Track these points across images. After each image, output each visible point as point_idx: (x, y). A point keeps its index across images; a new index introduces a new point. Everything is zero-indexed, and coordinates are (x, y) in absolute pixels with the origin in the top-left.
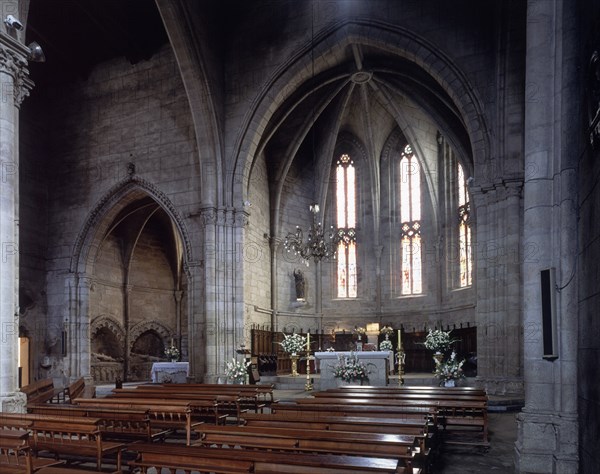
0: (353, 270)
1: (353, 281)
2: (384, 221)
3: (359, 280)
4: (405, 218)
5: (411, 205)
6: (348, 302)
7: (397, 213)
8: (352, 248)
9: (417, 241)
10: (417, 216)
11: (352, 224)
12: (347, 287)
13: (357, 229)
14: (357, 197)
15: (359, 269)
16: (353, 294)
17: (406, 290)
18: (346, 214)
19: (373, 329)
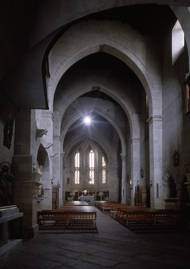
0: (78, 177)
1: (78, 180)
2: (86, 167)
3: (80, 180)
4: (90, 166)
5: (92, 164)
6: (77, 185)
7: (89, 165)
8: (78, 172)
9: (93, 172)
10: (93, 166)
11: (79, 167)
12: (77, 181)
13: (80, 168)
14: (80, 160)
15: (80, 177)
16: (78, 183)
17: (90, 183)
18: (77, 164)
19: (85, 191)
